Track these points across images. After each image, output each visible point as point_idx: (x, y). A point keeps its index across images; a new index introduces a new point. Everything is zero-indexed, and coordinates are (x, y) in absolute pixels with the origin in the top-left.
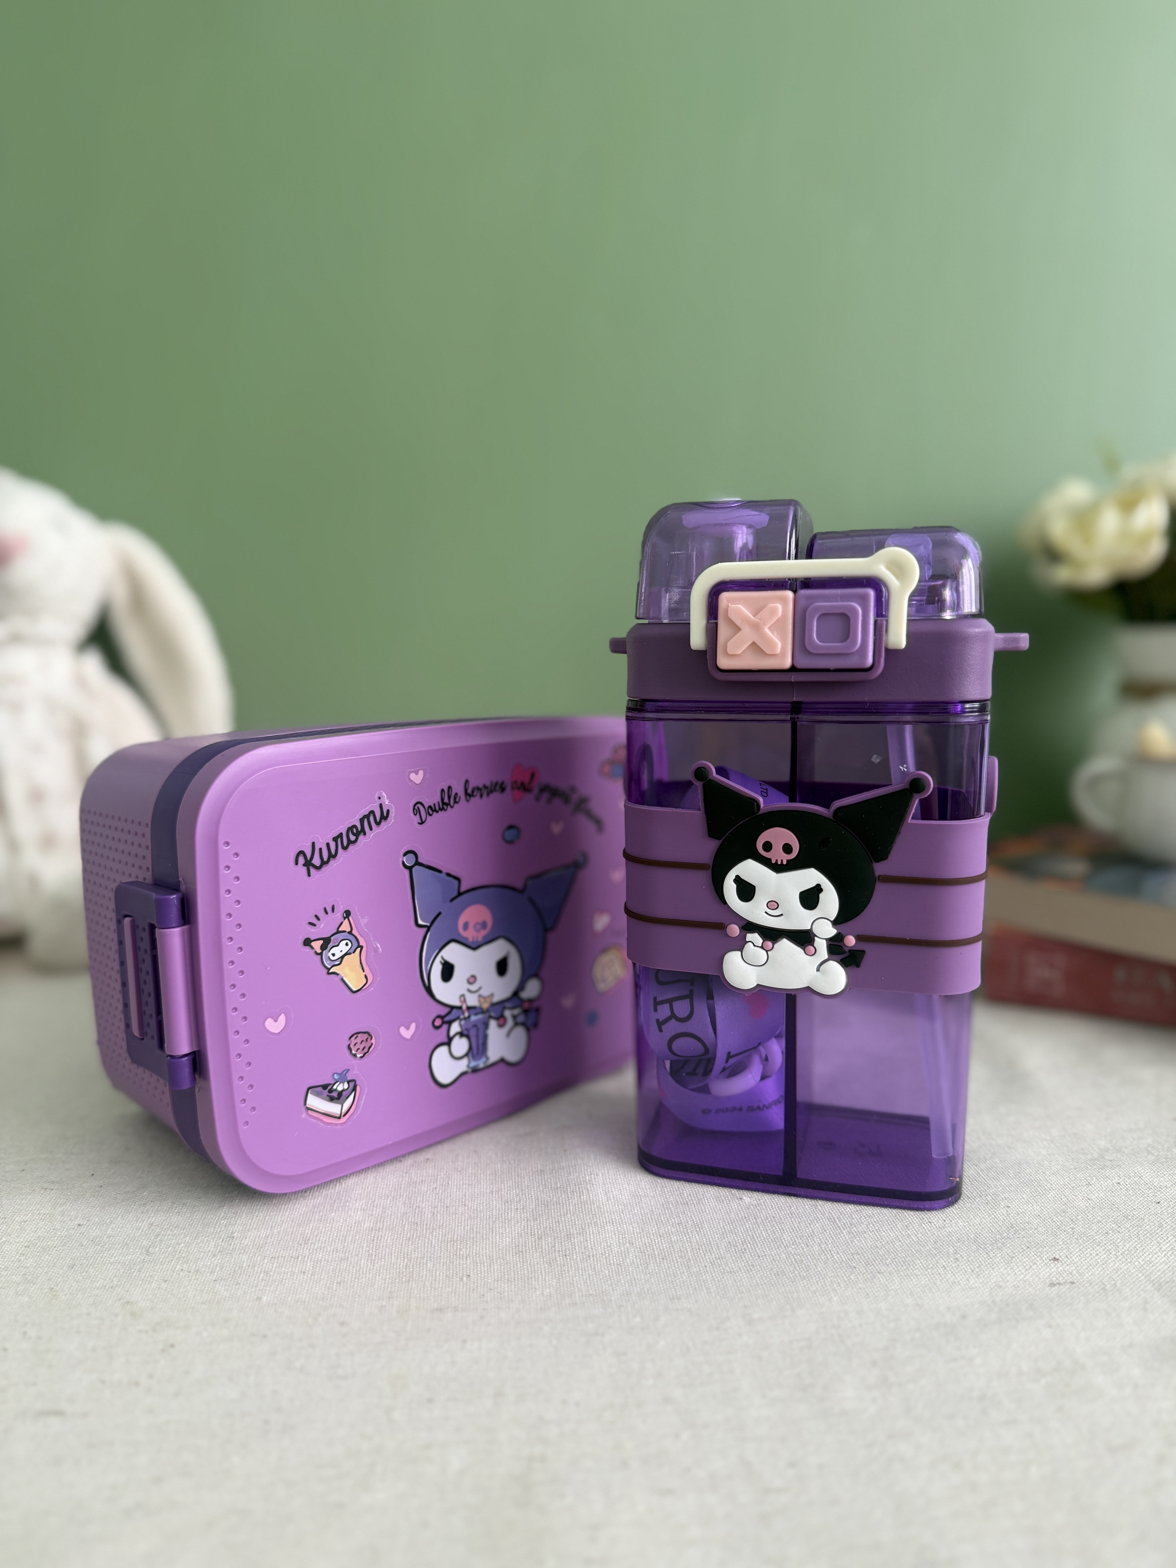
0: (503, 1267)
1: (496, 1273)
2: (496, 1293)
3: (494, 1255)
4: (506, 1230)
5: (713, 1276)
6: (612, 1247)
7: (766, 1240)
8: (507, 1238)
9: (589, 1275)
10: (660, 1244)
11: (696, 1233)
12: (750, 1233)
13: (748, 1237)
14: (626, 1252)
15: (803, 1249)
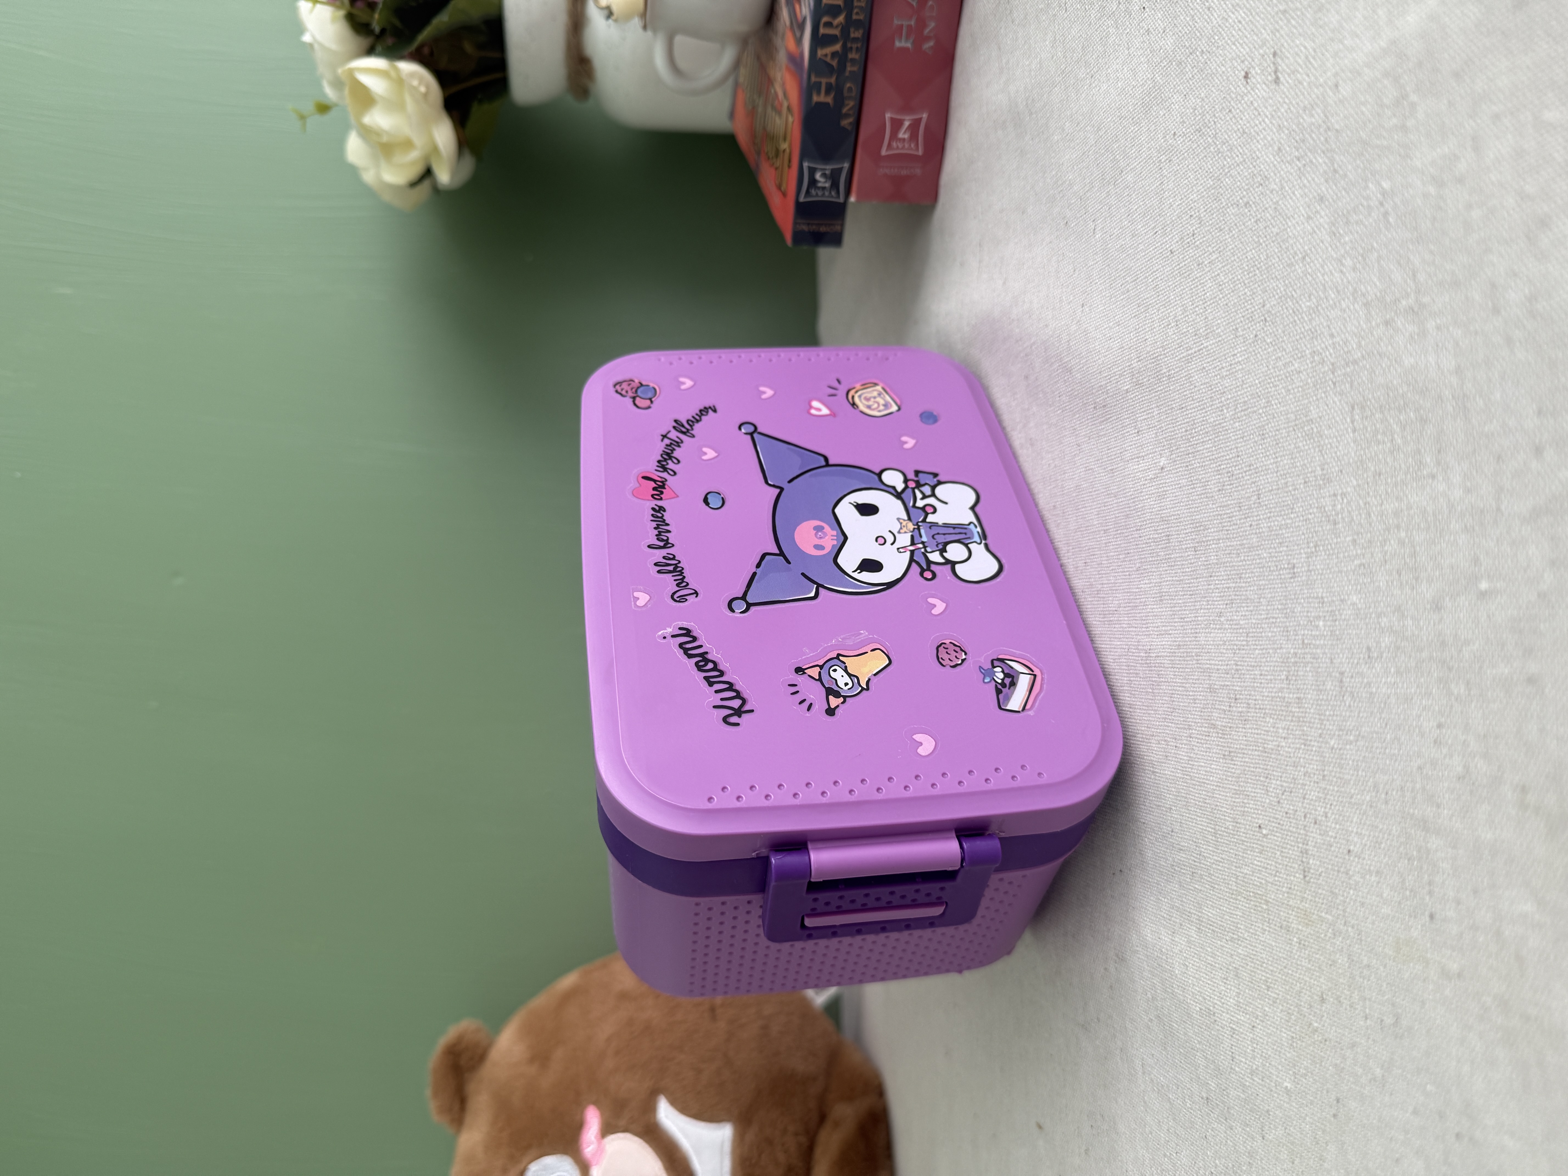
0: (1250, 781)
1: (1256, 791)
2: (1284, 797)
3: (1234, 787)
4: (1202, 766)
5: (1265, 519)
6: (1225, 639)
7: (1216, 444)
8: (1213, 766)
9: (1261, 675)
10: (1221, 578)
11: (1206, 532)
12: (1207, 463)
13: (1211, 466)
14: (1231, 623)
15: (1228, 399)
